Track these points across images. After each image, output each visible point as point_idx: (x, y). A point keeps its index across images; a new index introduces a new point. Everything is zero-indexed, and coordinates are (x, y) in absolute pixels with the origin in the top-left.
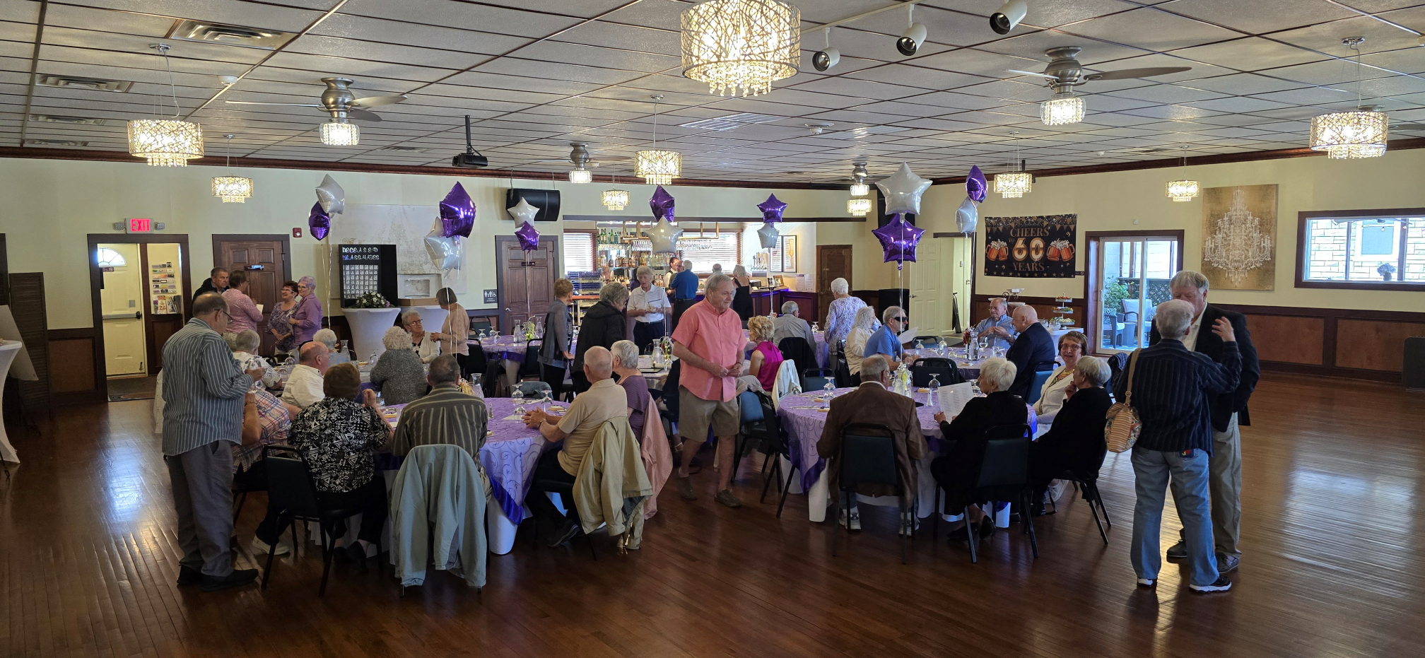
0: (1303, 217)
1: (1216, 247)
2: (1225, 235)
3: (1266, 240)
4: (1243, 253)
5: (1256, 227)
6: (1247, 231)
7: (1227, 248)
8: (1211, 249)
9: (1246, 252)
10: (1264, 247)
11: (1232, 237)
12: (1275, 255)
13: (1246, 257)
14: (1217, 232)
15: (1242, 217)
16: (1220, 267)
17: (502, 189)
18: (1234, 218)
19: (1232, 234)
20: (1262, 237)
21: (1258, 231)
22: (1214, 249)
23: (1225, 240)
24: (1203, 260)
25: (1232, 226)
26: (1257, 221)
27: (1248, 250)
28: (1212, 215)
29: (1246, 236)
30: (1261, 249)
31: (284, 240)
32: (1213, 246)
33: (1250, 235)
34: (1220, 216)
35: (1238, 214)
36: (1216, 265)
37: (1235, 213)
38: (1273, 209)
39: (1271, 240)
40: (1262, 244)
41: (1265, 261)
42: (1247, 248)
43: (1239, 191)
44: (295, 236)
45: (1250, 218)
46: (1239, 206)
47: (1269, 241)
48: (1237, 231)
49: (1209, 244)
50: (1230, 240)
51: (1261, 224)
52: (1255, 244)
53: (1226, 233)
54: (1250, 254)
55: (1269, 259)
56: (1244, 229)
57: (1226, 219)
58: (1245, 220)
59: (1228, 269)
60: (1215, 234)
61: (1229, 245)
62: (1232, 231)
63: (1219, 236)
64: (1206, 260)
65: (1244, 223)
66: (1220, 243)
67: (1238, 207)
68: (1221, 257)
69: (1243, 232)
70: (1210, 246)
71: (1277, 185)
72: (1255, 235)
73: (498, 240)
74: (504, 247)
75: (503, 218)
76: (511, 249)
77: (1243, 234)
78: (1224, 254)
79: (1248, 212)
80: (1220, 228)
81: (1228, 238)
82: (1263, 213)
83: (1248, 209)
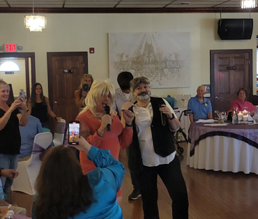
17: (215, 20)
31: (84, 55)
44: (90, 52)
73: (212, 53)
74: (216, 56)
75: (216, 39)
76: (221, 58)
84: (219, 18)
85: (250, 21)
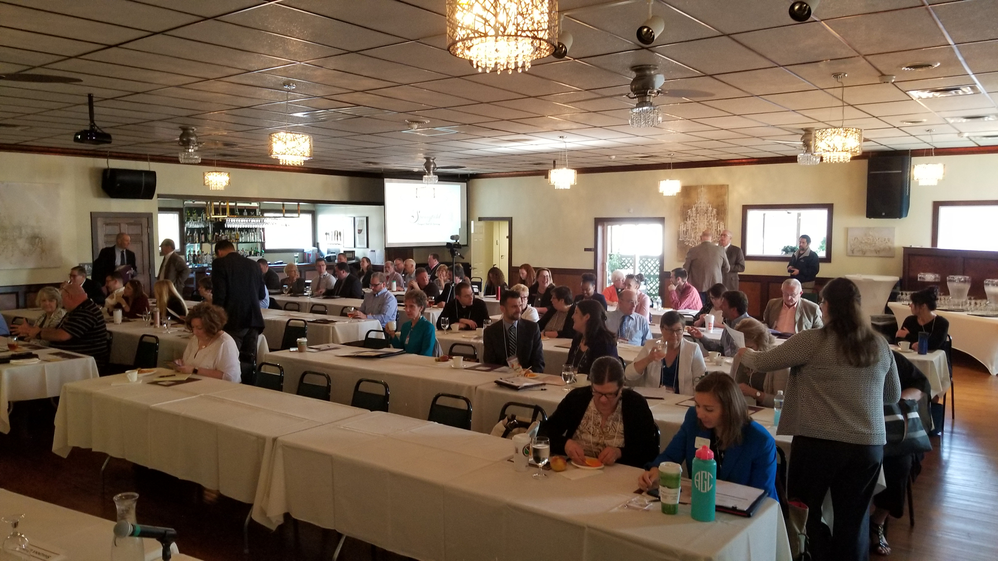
0: (746, 208)
1: (687, 230)
2: (693, 222)
3: (721, 225)
5: (714, 216)
6: (709, 219)
7: (695, 231)
8: (684, 231)
11: (698, 223)
14: (688, 219)
15: (705, 208)
17: (97, 169)
18: (699, 209)
19: (698, 221)
20: (718, 223)
21: (716, 219)
22: (686, 232)
23: (694, 225)
24: (678, 240)
25: (698, 215)
26: (715, 211)
28: (684, 206)
29: (708, 222)
32: (685, 229)
33: (710, 221)
34: (690, 207)
35: (702, 206)
37: (699, 206)
38: (725, 203)
43: (702, 188)
45: (710, 209)
46: (703, 200)
47: (723, 226)
48: (702, 219)
49: (682, 228)
50: (697, 225)
51: (718, 213)
53: (694, 220)
57: (694, 209)
58: (707, 210)
61: (696, 228)
62: (698, 219)
63: (689, 222)
64: (680, 239)
65: (705, 213)
66: (690, 227)
67: (702, 202)
68: (690, 237)
69: (705, 219)
70: (683, 230)
71: (728, 185)
72: (713, 222)
73: (94, 216)
74: (100, 223)
75: (99, 196)
76: (107, 224)
77: (705, 220)
78: (693, 236)
79: (709, 205)
80: (690, 216)
81: (695, 224)
82: (719, 205)
83: (709, 203)
84: (106, 166)
85: (152, 174)
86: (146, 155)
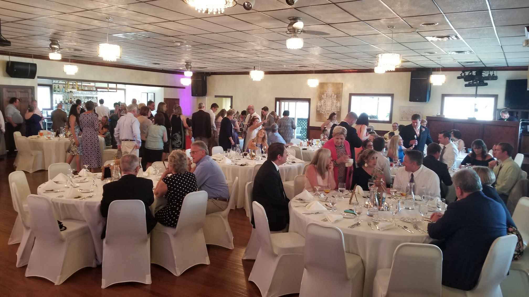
0: (351, 95)
2: (324, 101)
4: (330, 108)
5: (335, 98)
6: (332, 100)
7: (325, 106)
8: (320, 106)
9: (332, 108)
10: (337, 106)
11: (327, 102)
12: (341, 109)
13: (331, 110)
14: (322, 100)
15: (330, 94)
16: (323, 113)
18: (328, 95)
20: (337, 102)
21: (336, 100)
22: (321, 106)
24: (317, 110)
26: (335, 96)
27: (332, 107)
28: (320, 93)
30: (336, 107)
33: (333, 101)
34: (323, 94)
35: (329, 93)
36: (321, 112)
38: (341, 92)
39: (340, 103)
40: (337, 105)
41: (338, 111)
42: (332, 106)
43: (330, 84)
45: (333, 95)
46: (330, 90)
48: (329, 100)
49: (319, 104)
50: (326, 103)
51: (337, 97)
52: (335, 105)
53: (325, 100)
54: (333, 108)
55: (339, 111)
56: (331, 99)
57: (325, 95)
59: (325, 114)
60: (321, 100)
62: (327, 99)
64: (318, 110)
65: (331, 97)
66: (323, 104)
68: (323, 109)
71: (342, 83)
72: (335, 101)
73: (1, 87)
74: (4, 91)
75: (4, 76)
77: (331, 101)
78: (324, 108)
79: (332, 93)
80: (323, 98)
81: (326, 102)
82: (337, 93)
83: (333, 92)
84: (8, 60)
85: (35, 65)
86: (31, 55)
